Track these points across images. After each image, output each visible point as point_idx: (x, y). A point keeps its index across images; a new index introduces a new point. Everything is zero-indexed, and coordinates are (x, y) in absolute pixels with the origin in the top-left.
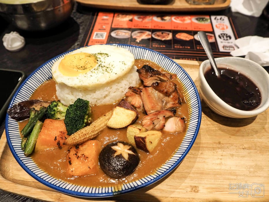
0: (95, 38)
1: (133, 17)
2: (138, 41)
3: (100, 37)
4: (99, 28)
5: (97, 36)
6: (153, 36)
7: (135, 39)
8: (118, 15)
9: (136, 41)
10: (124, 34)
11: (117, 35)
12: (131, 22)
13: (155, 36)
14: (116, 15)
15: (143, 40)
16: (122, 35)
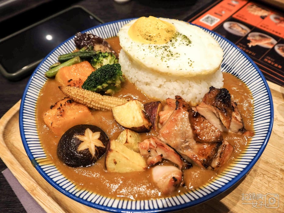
0: (203, 20)
1: (269, 15)
2: (250, 45)
3: (210, 22)
4: (217, 12)
5: (207, 19)
6: (276, 48)
7: (249, 41)
8: (252, 6)
9: (248, 44)
10: (240, 29)
11: (230, 28)
12: (261, 19)
13: (279, 49)
14: (249, 4)
15: (257, 46)
16: (237, 30)
